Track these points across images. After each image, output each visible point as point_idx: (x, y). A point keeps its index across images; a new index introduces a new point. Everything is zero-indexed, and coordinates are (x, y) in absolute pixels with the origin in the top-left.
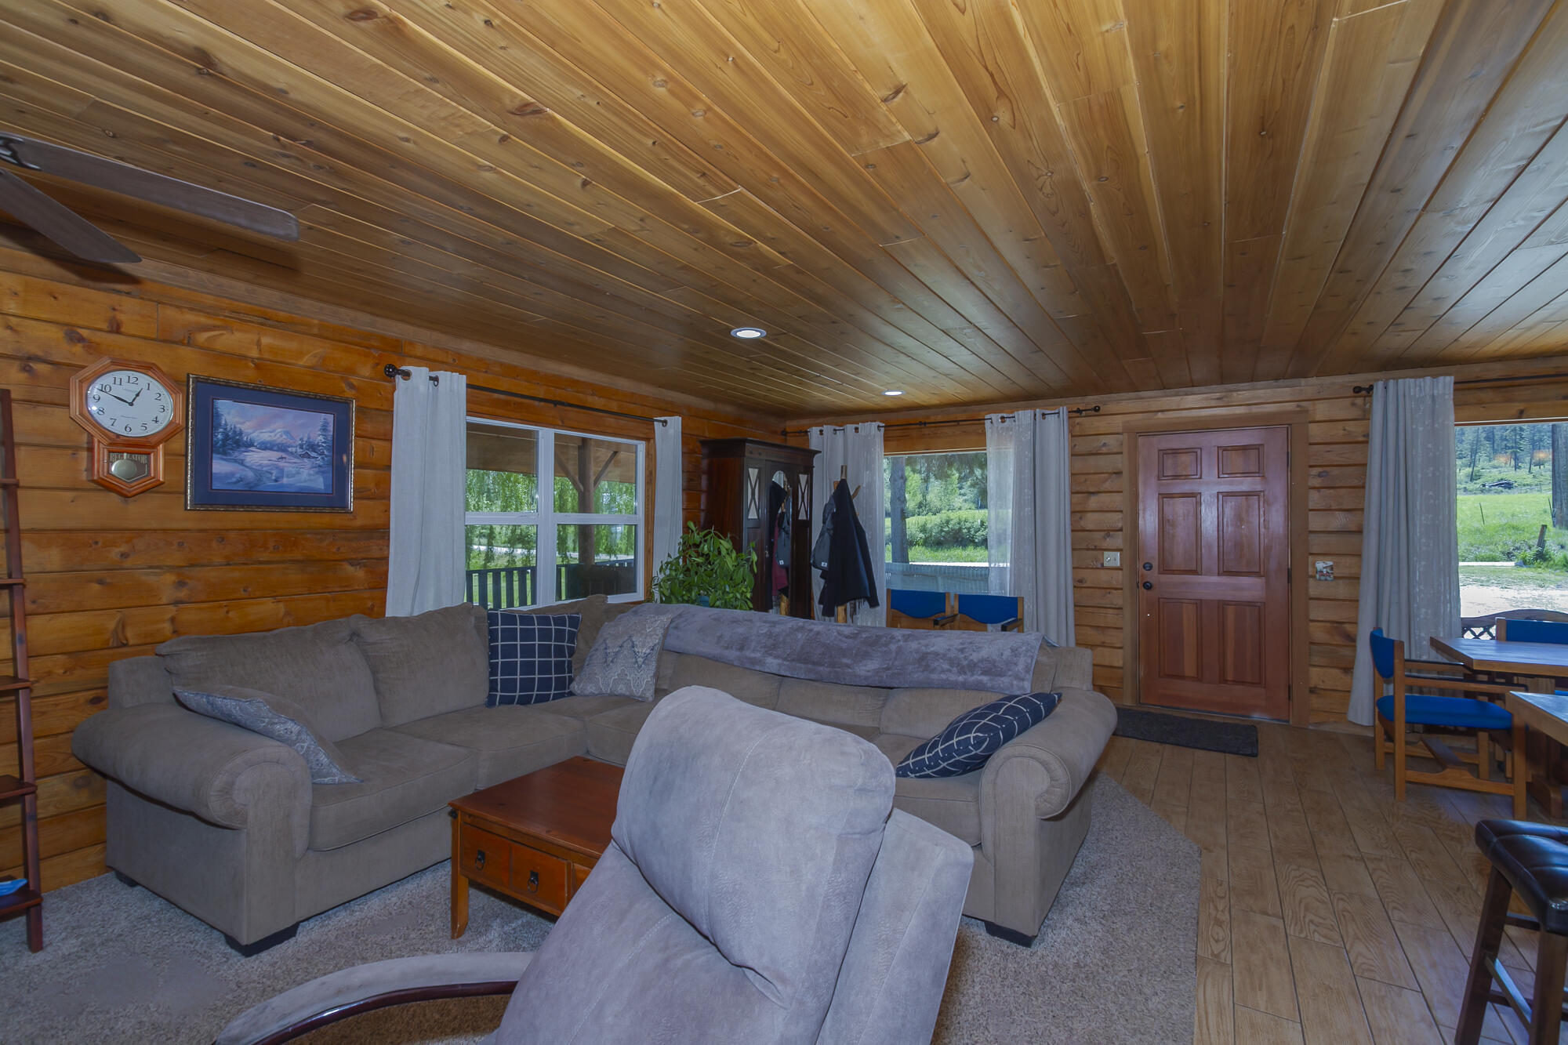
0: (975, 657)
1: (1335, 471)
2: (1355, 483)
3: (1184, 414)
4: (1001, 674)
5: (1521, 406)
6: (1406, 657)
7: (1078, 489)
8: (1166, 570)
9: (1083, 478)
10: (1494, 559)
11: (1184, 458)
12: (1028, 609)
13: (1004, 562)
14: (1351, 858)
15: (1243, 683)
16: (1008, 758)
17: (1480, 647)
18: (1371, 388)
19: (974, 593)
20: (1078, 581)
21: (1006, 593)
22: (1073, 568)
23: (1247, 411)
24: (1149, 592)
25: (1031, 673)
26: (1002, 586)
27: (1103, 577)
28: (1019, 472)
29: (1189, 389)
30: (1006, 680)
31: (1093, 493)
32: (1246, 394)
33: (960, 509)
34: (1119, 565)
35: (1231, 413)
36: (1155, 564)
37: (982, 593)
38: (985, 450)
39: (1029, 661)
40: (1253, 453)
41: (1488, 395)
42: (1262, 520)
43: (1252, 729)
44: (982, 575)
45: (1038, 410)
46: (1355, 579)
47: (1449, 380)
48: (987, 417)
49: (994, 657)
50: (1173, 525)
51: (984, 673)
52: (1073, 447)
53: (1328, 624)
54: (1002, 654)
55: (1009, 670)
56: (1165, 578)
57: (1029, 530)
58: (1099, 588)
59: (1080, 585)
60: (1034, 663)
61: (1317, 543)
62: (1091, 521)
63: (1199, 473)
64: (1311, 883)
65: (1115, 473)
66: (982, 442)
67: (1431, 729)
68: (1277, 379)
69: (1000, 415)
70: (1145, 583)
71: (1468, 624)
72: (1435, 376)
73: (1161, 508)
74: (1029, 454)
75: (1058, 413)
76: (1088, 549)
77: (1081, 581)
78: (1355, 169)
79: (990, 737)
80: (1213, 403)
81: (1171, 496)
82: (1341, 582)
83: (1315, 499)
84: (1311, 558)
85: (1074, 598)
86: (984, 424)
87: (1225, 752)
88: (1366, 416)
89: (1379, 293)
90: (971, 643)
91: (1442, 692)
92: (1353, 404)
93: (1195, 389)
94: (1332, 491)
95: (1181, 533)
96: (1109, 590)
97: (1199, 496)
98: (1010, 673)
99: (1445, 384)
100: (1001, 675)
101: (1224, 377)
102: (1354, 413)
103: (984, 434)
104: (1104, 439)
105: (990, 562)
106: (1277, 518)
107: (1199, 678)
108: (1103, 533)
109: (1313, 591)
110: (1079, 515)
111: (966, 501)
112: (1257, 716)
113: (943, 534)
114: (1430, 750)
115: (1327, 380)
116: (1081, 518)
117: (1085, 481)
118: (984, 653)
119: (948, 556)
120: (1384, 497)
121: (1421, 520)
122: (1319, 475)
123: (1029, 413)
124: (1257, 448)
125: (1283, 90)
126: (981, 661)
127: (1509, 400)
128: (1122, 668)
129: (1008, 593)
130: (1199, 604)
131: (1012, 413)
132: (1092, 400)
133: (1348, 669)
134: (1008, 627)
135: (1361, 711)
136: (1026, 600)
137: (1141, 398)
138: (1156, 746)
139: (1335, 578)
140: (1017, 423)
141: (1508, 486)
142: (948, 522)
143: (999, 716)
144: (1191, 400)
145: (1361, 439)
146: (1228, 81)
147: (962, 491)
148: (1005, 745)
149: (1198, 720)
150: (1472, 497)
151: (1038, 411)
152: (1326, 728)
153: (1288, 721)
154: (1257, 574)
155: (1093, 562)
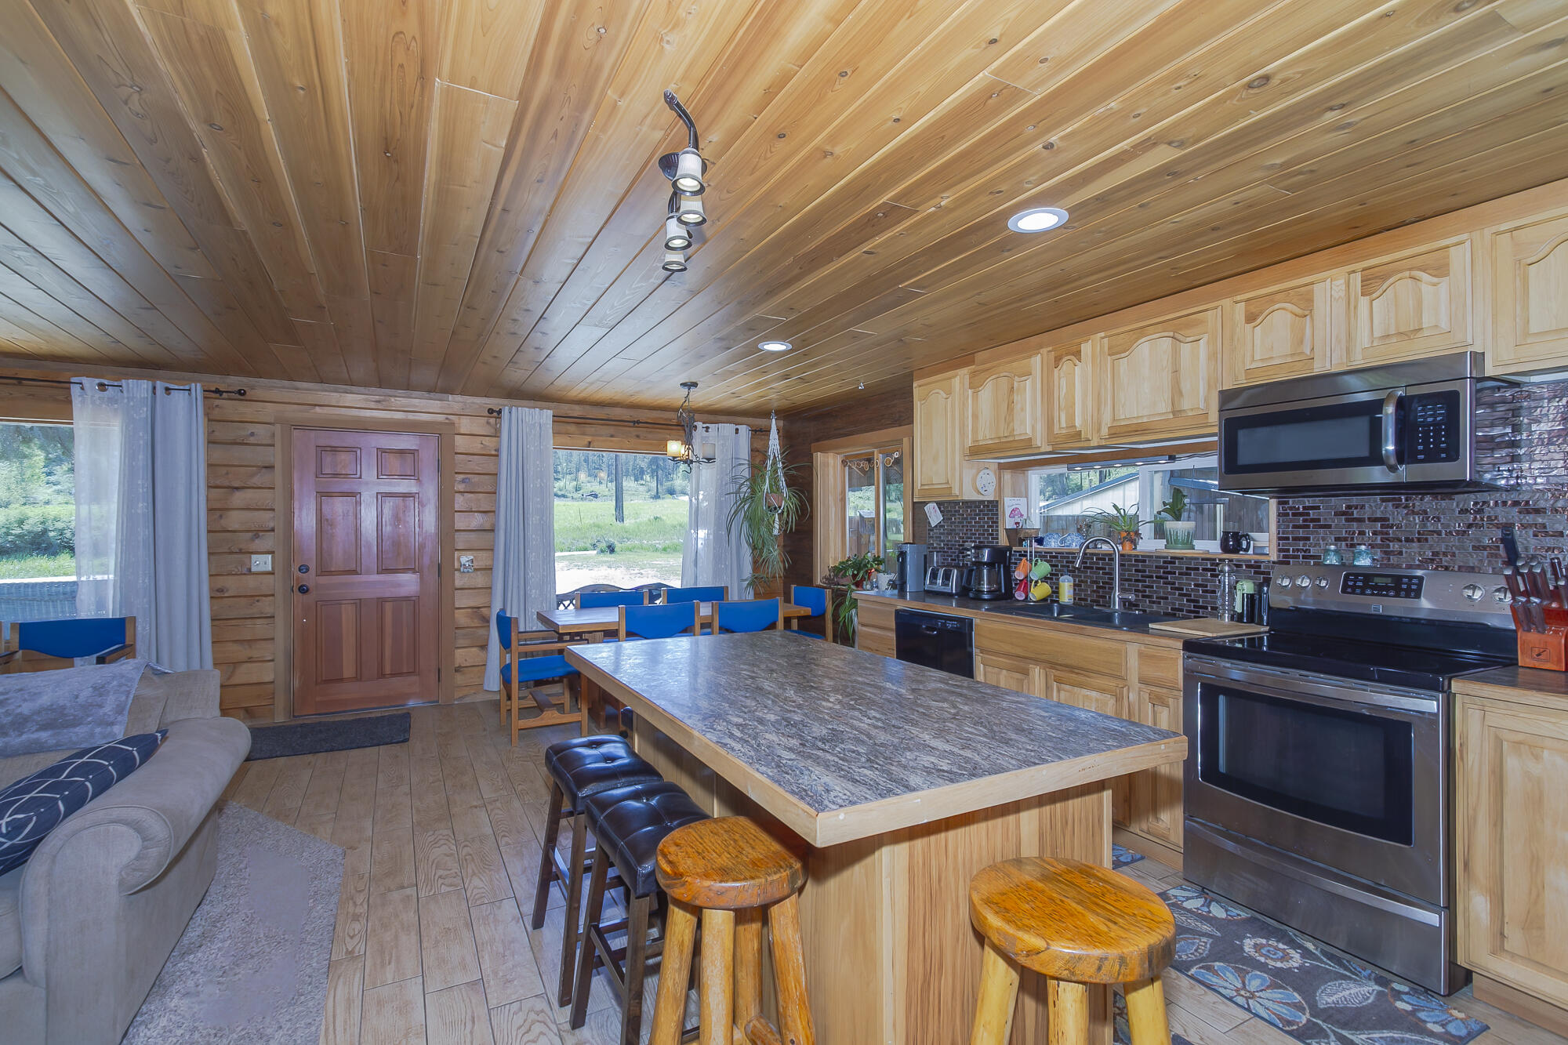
0: (26, 708)
1: (475, 478)
2: (490, 489)
3: (343, 411)
4: (75, 723)
5: (589, 439)
6: (522, 630)
7: (218, 482)
8: (324, 571)
9: (224, 470)
10: (586, 550)
11: (343, 457)
12: (143, 631)
13: (104, 573)
14: (476, 807)
15: (401, 674)
16: (75, 833)
17: (567, 617)
18: (500, 412)
19: (52, 617)
20: (218, 591)
21: (107, 612)
22: (211, 575)
23: (404, 417)
24: (305, 596)
25: (126, 712)
26: (101, 604)
27: (251, 582)
28: (129, 455)
29: (348, 387)
30: (81, 730)
31: (237, 488)
32: (404, 401)
33: (47, 503)
34: (270, 569)
35: (389, 417)
36: (312, 566)
37: (68, 616)
38: (72, 423)
39: (124, 698)
40: (410, 457)
41: (572, 428)
42: (417, 520)
43: (407, 716)
44: (69, 592)
45: (158, 382)
46: (489, 569)
47: (550, 413)
48: (73, 380)
49: (61, 703)
50: (332, 524)
51: (43, 727)
52: (210, 433)
53: (469, 610)
54: (77, 697)
55: (88, 716)
56: (324, 580)
57: (143, 532)
58: (245, 596)
59: (219, 594)
60: (130, 701)
61: (461, 540)
62: (235, 520)
63: (359, 473)
64: (442, 842)
65: (266, 467)
66: (69, 415)
67: (539, 683)
68: (429, 391)
69: (97, 381)
70: (302, 586)
71: (561, 599)
72: (541, 409)
73: (319, 507)
74: (143, 437)
75: (189, 390)
76: (231, 553)
77: (221, 590)
78: (469, 220)
79: (38, 815)
80: (373, 405)
81: (329, 495)
82: (479, 573)
83: (460, 502)
84: (456, 554)
85: (211, 610)
86: (69, 389)
87: (379, 745)
88: (497, 434)
89: (498, 333)
90: (21, 690)
91: (545, 653)
92: (488, 423)
93: (354, 388)
94: (472, 495)
95: (341, 533)
96: (257, 598)
97: (358, 496)
98: (90, 719)
99: (545, 416)
100: (74, 726)
101: (382, 381)
102: (490, 431)
103: (70, 402)
104: (251, 428)
105: (79, 574)
106: (429, 519)
107: (358, 678)
108: (250, 534)
109: (458, 583)
110: (218, 513)
111: (59, 492)
112: (411, 703)
113: (10, 538)
114: (536, 700)
115: (470, 399)
116: (221, 516)
117: (227, 474)
118: (45, 700)
119: (21, 570)
120: (509, 501)
121: (533, 520)
122: (463, 481)
123: (145, 385)
124: (413, 452)
125: (401, 123)
126: (38, 712)
127: (584, 434)
128: (272, 682)
129: (110, 612)
130: (359, 603)
131: (119, 380)
132: (235, 381)
133: (484, 647)
134: (108, 659)
135: (493, 682)
136: (139, 620)
137: (297, 389)
138: (309, 758)
139: (476, 570)
140: (125, 394)
141: (596, 496)
142: (21, 522)
143: (61, 781)
144: (350, 399)
145: (493, 453)
146: (349, 86)
147: (52, 478)
148: (71, 817)
149: (356, 720)
150: (576, 503)
151: (159, 384)
152: (468, 700)
153: (438, 702)
154: (413, 570)
155: (236, 567)
